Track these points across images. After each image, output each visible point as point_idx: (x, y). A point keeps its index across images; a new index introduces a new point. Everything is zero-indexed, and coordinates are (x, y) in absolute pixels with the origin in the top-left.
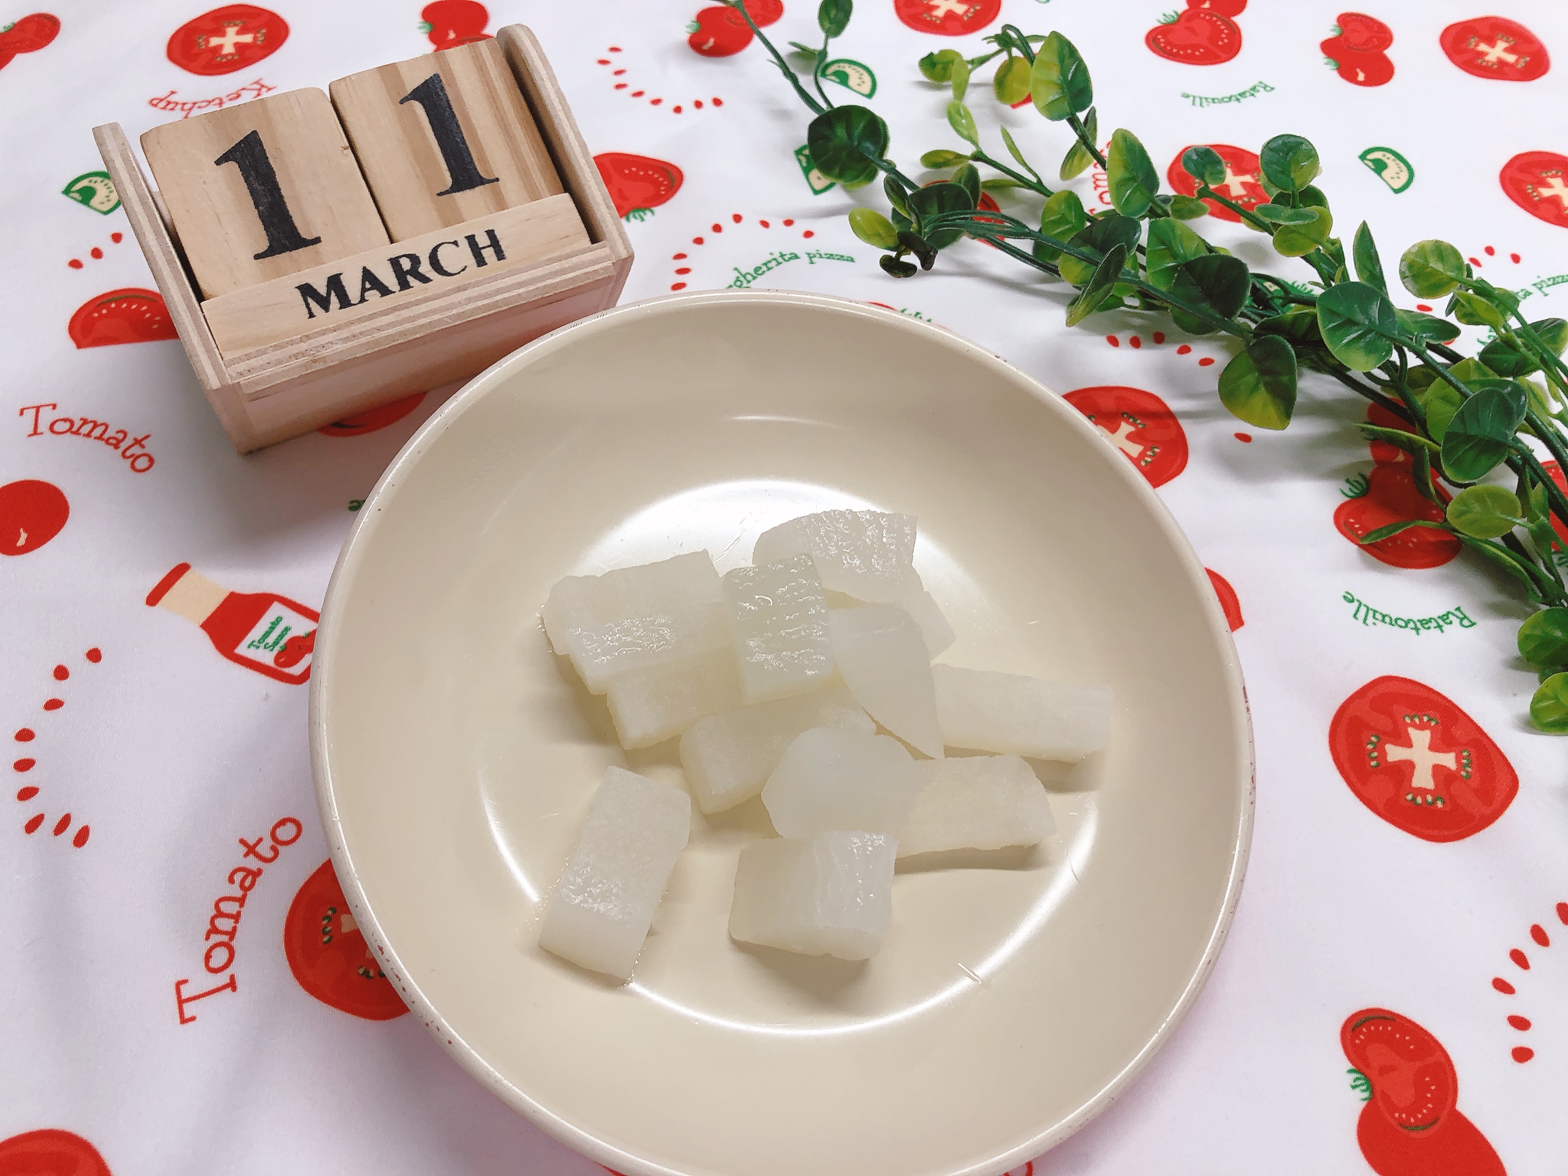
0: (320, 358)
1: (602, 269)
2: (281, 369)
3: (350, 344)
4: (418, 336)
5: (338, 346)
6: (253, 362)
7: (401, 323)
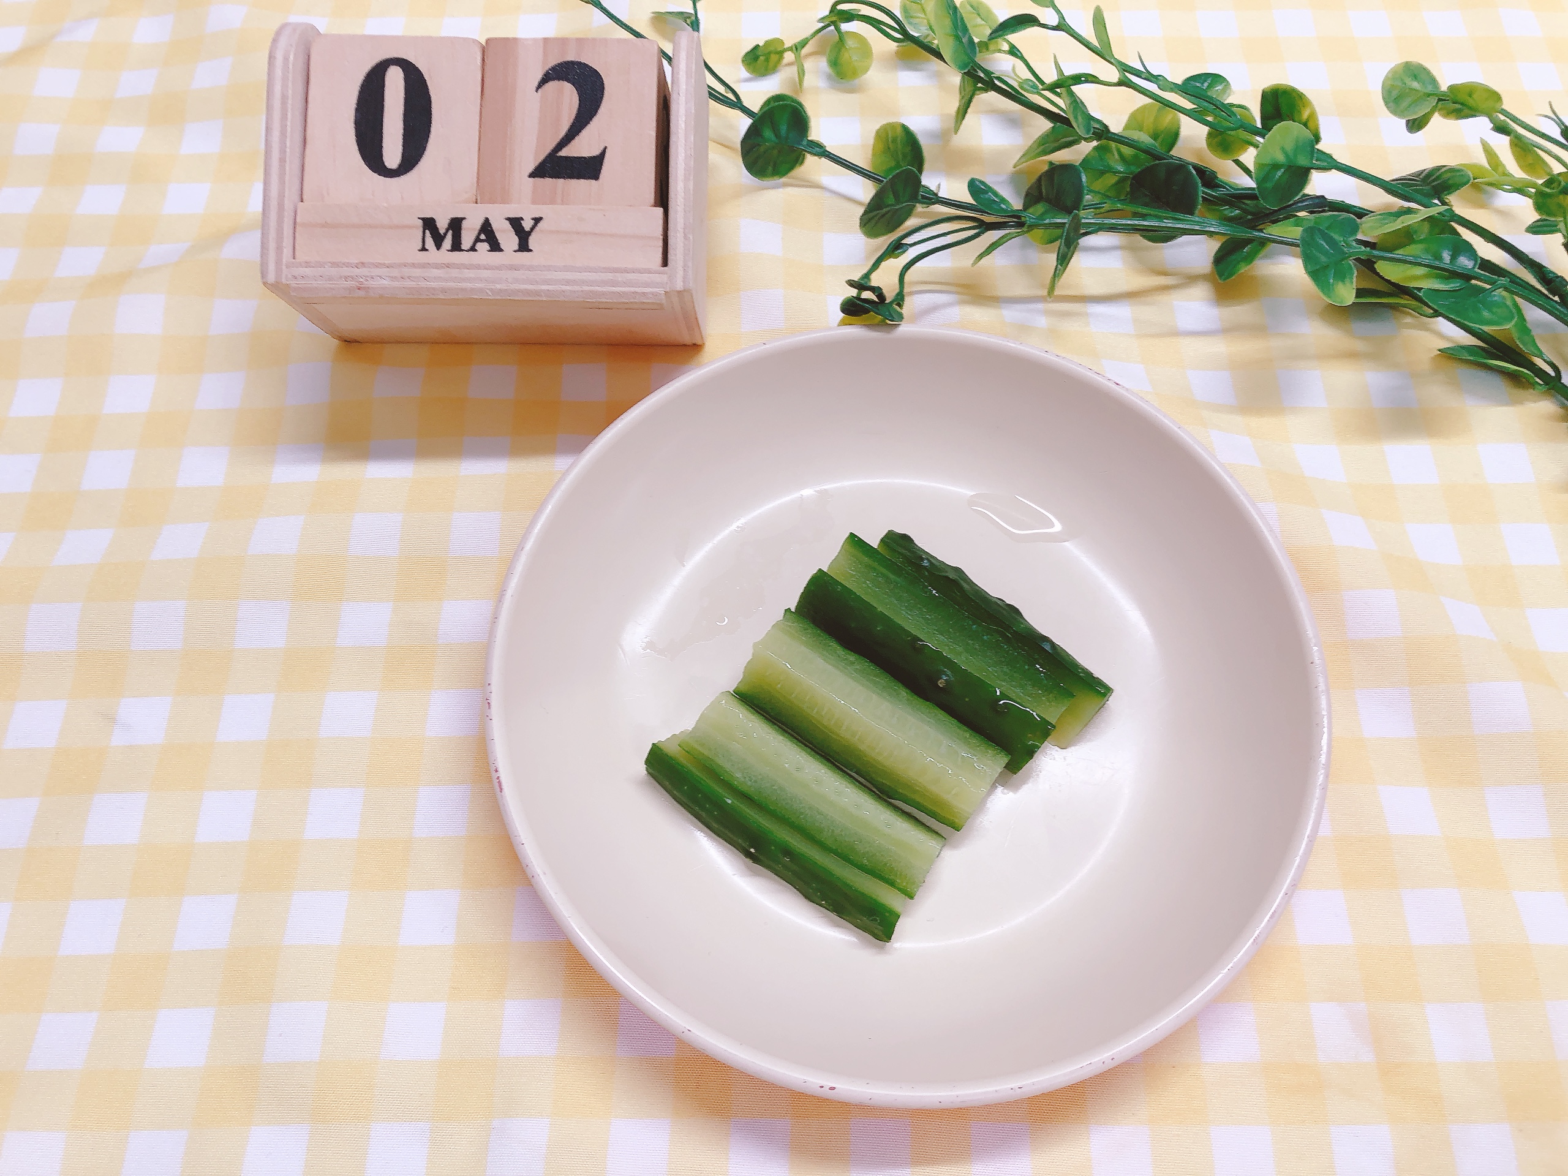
0: (364, 288)
1: (652, 293)
2: (328, 285)
3: (396, 284)
4: (456, 297)
5: (384, 282)
6: (308, 271)
7: (446, 280)
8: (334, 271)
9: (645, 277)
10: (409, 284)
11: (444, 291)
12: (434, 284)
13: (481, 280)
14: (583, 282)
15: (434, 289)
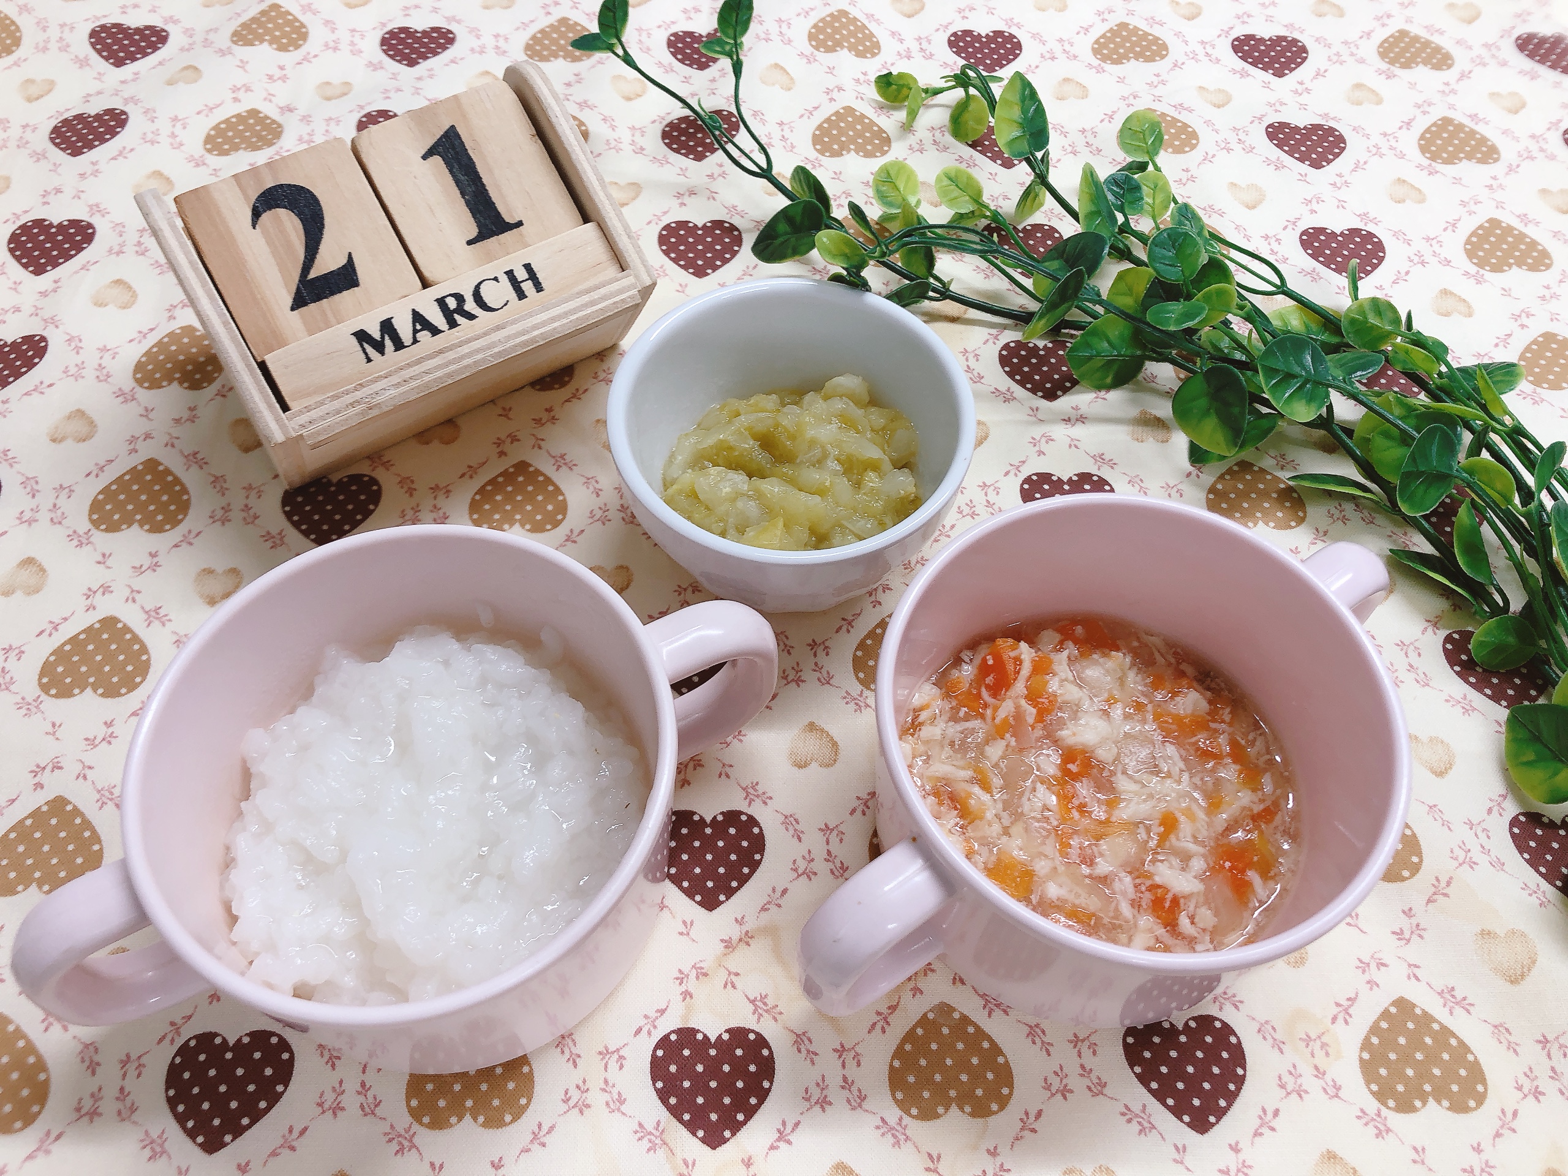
0: (374, 405)
1: (628, 297)
2: (340, 419)
3: (402, 389)
4: (463, 376)
5: (391, 392)
6: (313, 414)
7: (447, 365)
8: (337, 404)
9: (615, 286)
10: (414, 384)
11: (450, 375)
12: (439, 374)
13: (478, 351)
14: (566, 314)
15: (440, 378)
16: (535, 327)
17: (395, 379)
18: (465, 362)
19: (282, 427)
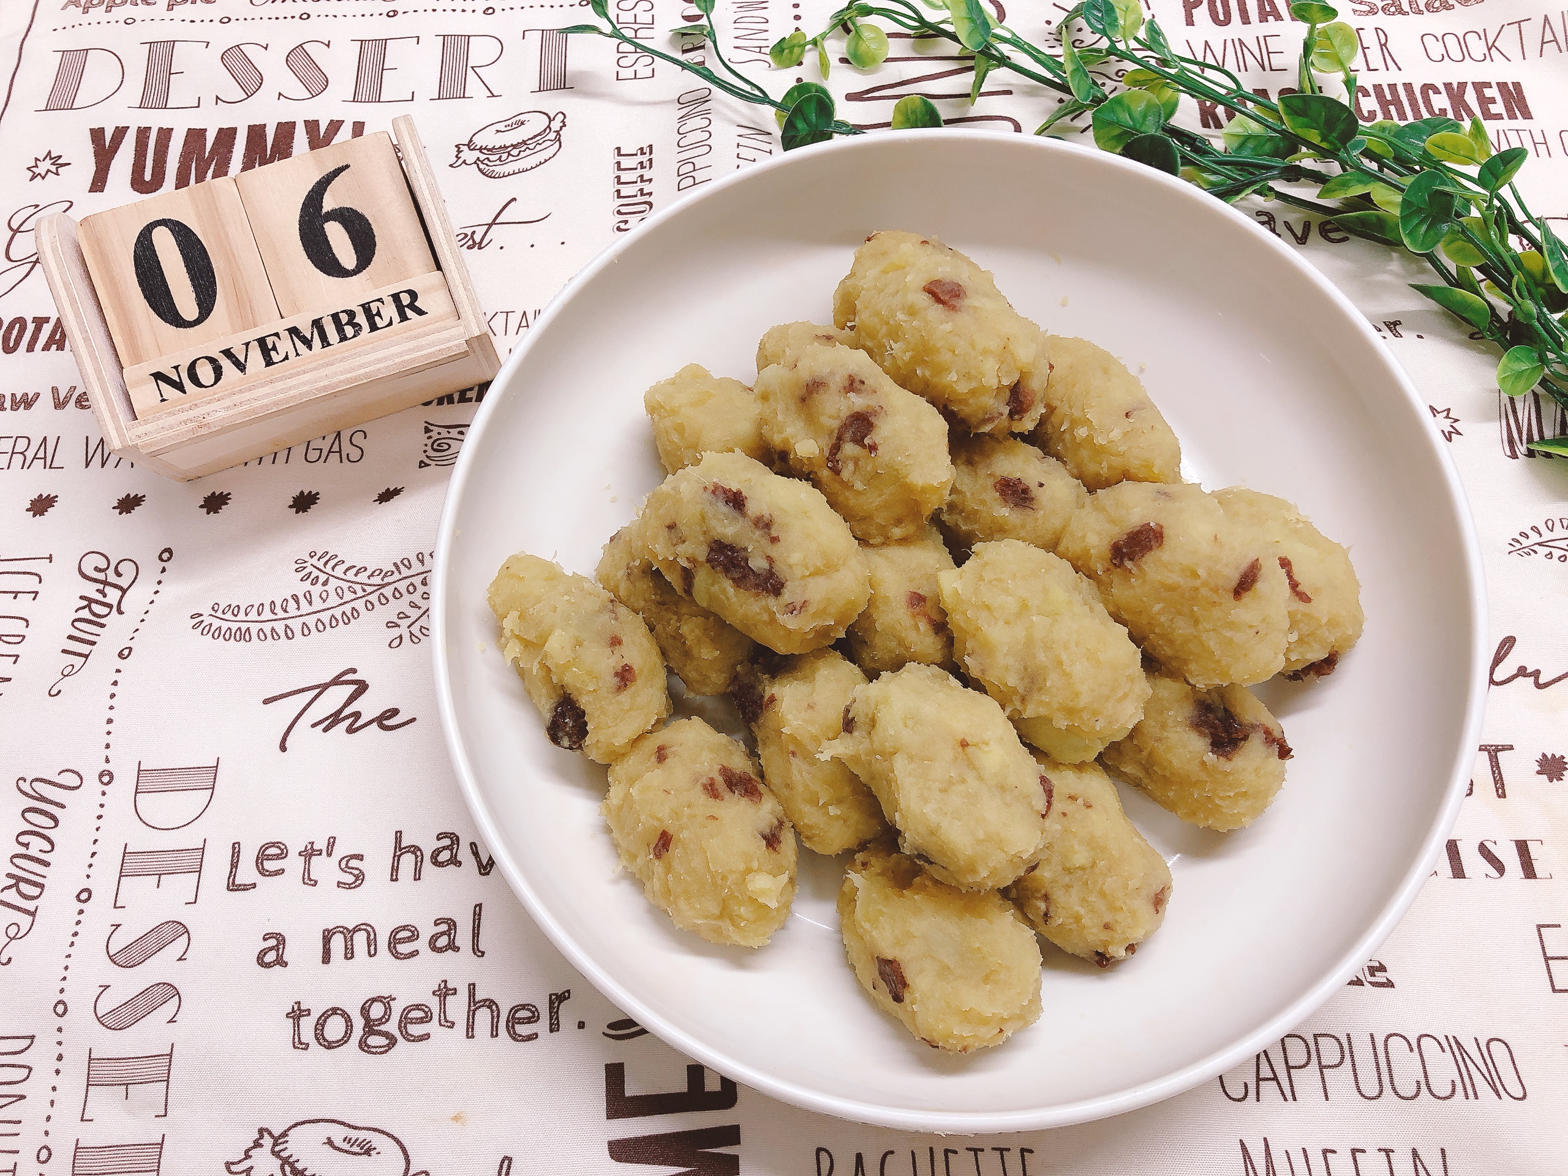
16: (360, 367)
17: (227, 402)
18: (292, 393)
19: (121, 435)
